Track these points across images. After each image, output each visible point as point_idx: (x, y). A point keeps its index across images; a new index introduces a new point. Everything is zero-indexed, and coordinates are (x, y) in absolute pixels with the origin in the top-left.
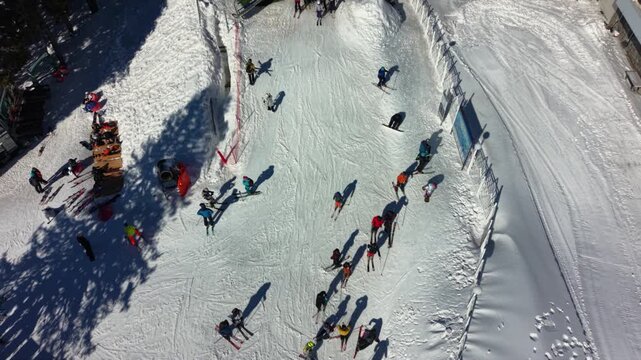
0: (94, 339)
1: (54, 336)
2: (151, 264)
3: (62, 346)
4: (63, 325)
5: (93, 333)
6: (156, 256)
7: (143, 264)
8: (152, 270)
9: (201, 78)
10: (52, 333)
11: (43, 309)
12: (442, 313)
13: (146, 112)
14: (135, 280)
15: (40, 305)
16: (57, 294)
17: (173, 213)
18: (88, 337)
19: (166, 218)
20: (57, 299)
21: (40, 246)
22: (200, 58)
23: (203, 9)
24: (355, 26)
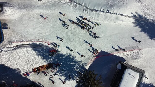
0: (80, 61)
1: (79, 67)
2: (68, 54)
3: (80, 65)
4: (77, 66)
5: (79, 61)
6: (67, 54)
7: (68, 56)
8: (70, 54)
9: (28, 50)
10: (78, 67)
11: (74, 70)
12: (82, 10)
13: (33, 62)
14: (71, 56)
15: (73, 71)
16: (72, 69)
17: (59, 52)
18: (80, 62)
19: (60, 53)
20: (73, 68)
21: (62, 74)
22: (22, 50)
23: (4, 51)
24: (13, 15)
